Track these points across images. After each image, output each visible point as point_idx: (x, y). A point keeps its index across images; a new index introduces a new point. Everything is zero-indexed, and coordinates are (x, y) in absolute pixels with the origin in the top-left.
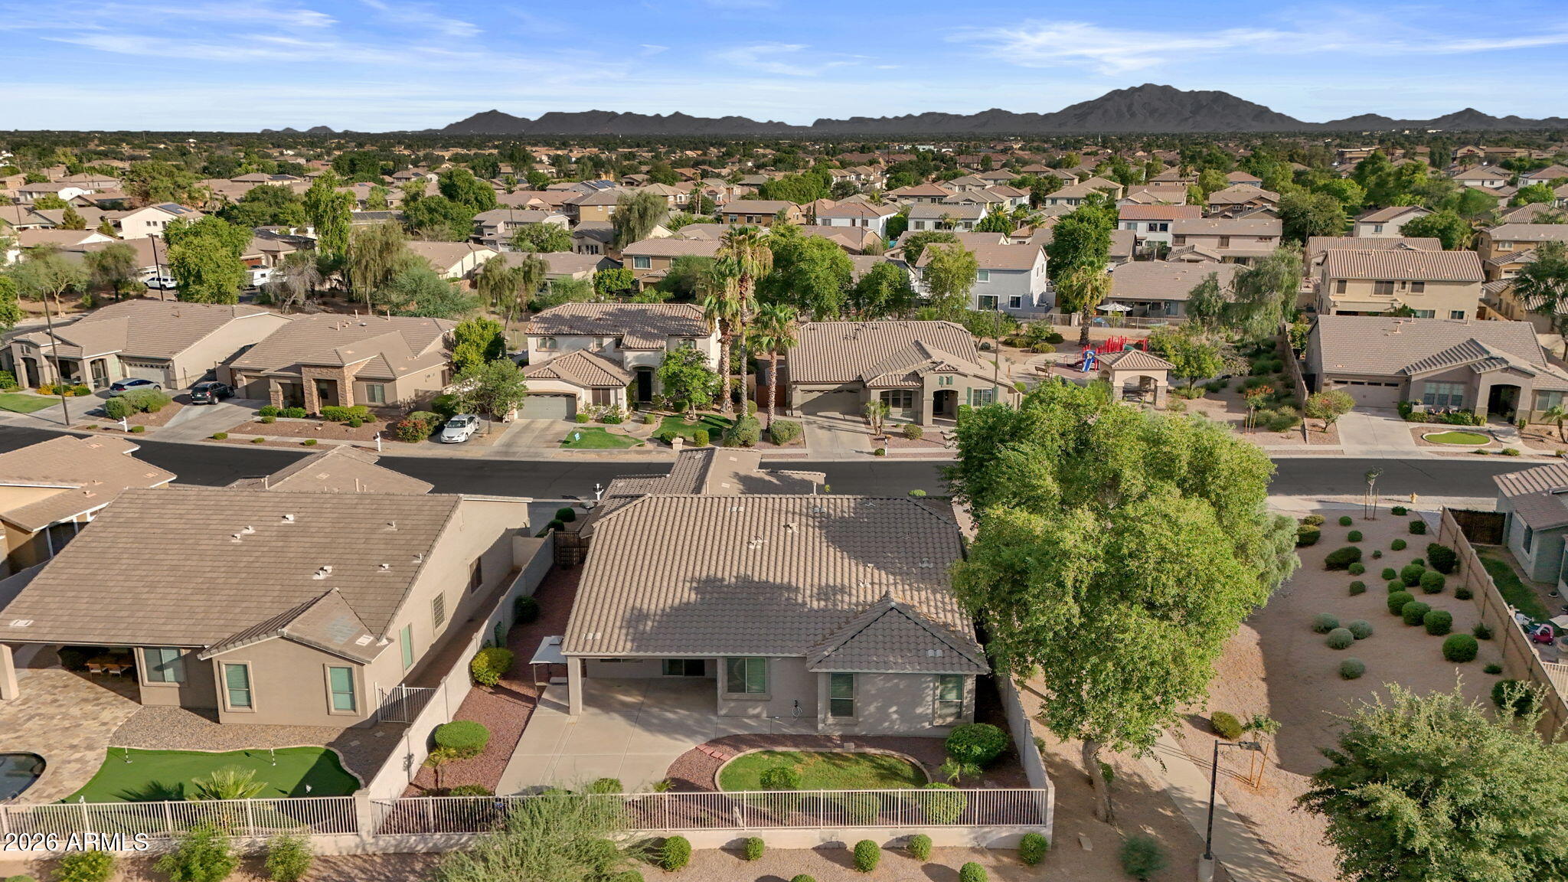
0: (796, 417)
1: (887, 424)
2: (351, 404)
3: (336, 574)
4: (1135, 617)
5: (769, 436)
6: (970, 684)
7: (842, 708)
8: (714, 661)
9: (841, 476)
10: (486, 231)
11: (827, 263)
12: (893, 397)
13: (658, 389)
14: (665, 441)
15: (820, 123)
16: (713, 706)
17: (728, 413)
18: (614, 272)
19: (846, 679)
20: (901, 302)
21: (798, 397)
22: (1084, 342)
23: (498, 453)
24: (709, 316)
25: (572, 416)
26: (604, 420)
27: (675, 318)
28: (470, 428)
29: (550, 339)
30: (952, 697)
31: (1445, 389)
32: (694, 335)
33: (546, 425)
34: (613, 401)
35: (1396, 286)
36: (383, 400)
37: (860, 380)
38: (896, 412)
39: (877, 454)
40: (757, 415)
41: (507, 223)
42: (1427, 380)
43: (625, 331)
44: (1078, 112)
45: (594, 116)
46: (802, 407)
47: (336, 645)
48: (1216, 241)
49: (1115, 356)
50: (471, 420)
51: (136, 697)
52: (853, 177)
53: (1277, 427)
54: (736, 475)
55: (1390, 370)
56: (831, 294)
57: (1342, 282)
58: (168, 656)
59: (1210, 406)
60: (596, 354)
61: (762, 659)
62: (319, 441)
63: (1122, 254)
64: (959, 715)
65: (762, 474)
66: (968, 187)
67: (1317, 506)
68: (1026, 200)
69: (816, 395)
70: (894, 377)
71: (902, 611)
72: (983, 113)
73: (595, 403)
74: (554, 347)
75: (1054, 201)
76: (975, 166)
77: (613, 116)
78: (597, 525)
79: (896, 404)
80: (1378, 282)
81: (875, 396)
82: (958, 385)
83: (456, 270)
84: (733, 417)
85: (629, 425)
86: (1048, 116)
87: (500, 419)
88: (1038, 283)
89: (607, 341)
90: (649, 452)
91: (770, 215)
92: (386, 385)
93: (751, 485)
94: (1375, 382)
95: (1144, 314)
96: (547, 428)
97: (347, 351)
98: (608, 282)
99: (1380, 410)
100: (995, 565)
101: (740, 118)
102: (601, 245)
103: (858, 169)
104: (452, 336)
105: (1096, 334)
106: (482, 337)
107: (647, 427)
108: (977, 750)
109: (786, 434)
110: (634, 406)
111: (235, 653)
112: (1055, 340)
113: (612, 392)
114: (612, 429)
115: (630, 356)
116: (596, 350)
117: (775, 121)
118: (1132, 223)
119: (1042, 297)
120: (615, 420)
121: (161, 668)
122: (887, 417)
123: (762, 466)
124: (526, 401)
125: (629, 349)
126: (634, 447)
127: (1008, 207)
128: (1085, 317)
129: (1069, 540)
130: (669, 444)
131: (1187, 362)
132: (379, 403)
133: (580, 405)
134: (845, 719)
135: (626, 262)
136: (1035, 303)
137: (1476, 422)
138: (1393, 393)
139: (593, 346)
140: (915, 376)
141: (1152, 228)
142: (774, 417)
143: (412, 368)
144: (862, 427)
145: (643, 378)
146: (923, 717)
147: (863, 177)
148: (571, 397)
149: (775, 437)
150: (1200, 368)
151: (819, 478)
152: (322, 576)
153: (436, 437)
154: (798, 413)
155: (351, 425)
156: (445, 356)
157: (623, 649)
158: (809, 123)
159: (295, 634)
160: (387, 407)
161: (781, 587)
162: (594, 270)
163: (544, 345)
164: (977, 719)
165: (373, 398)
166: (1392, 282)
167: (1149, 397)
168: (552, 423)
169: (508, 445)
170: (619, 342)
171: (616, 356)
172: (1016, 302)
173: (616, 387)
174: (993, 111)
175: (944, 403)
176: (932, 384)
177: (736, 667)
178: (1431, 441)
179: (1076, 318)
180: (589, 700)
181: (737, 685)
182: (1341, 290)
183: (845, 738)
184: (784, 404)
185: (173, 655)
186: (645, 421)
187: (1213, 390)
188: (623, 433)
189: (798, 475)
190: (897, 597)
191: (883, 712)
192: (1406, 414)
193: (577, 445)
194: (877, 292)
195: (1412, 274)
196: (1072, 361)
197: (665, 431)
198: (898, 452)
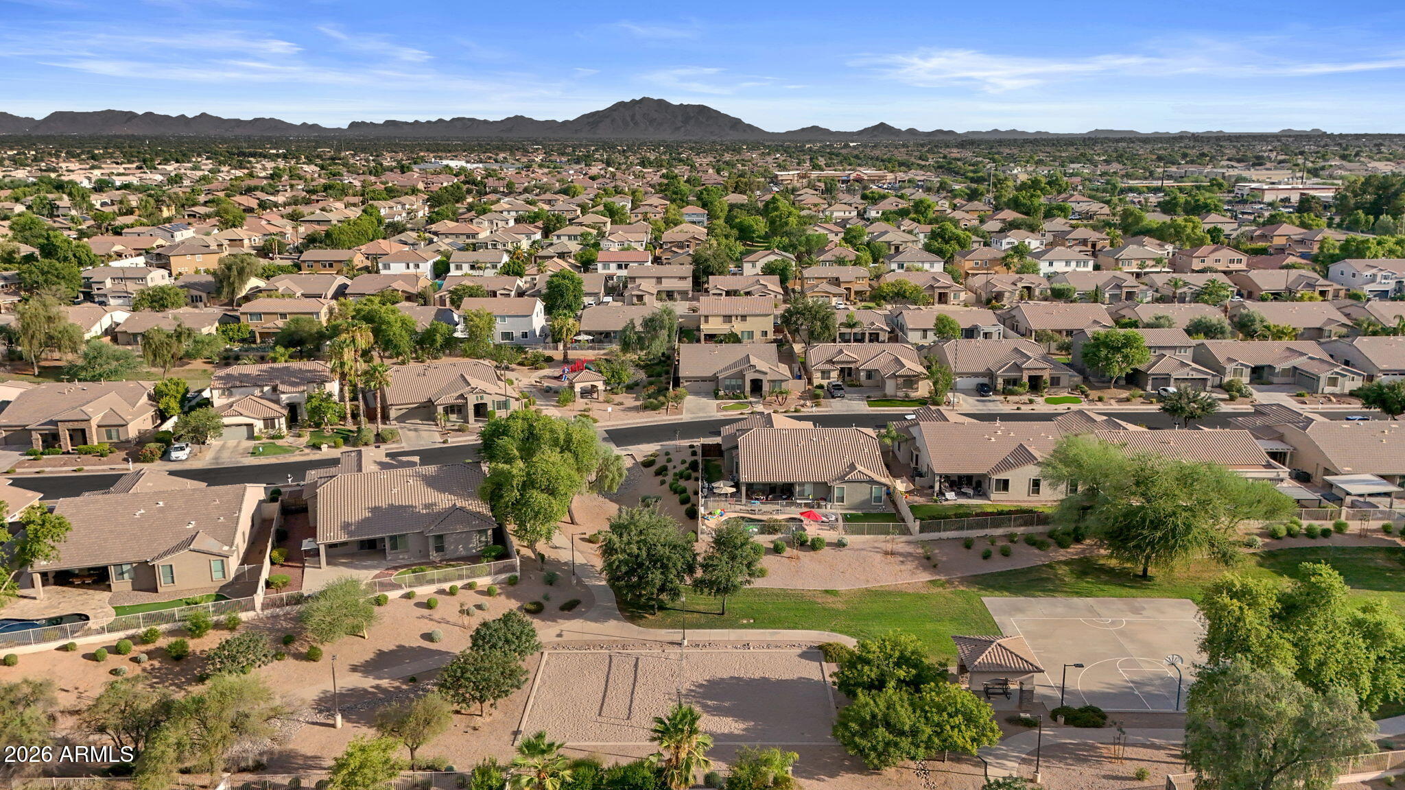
0: (393, 425)
1: (449, 424)
2: (96, 443)
3: (198, 524)
4: (535, 493)
5: (380, 439)
6: (490, 532)
7: (440, 549)
8: (383, 539)
9: (427, 456)
10: (95, 286)
11: (399, 324)
12: (450, 409)
13: (304, 415)
14: (317, 447)
15: (353, 125)
16: (385, 558)
17: (350, 425)
18: (235, 326)
19: (440, 538)
20: (450, 345)
21: (393, 413)
22: (566, 361)
23: (211, 464)
24: (333, 370)
25: (251, 436)
26: (273, 438)
27: (309, 371)
28: (188, 450)
29: (228, 391)
30: (483, 539)
31: (733, 382)
32: (322, 381)
33: (235, 444)
34: (277, 426)
35: (733, 318)
36: (118, 437)
37: (430, 401)
38: (453, 417)
39: (444, 442)
40: (369, 426)
41: (114, 279)
42: (725, 378)
43: (278, 382)
44: (591, 120)
45: (110, 116)
46: (396, 419)
47: (215, 550)
48: (654, 280)
49: (575, 374)
50: (187, 445)
51: (109, 588)
52: (399, 207)
53: (654, 408)
54: (375, 462)
55: (710, 374)
56: (405, 342)
57: (706, 317)
58: (125, 568)
59: (627, 397)
60: (260, 397)
61: (404, 535)
62: (85, 468)
63: (596, 291)
64: (486, 545)
65: (387, 460)
66: (495, 221)
67: (659, 448)
68: (538, 236)
69: (404, 411)
70: (450, 398)
71: (461, 509)
72: (508, 119)
73: (266, 427)
74: (231, 395)
75: (559, 237)
76: (502, 189)
77: (130, 116)
78: (318, 490)
79: (453, 412)
80: (724, 316)
81: (440, 409)
82: (487, 400)
83: (97, 330)
84: (354, 428)
85: (288, 440)
86: (566, 123)
87: (204, 443)
88: (539, 320)
89: (266, 389)
90: (308, 454)
91: (341, 261)
92: (120, 429)
93: (384, 466)
94: (704, 380)
95: (601, 341)
96: (237, 446)
97: (88, 409)
98: (231, 333)
99: (706, 394)
100: (493, 484)
101: (272, 120)
102: (204, 295)
103: (403, 199)
104: (152, 392)
105: (572, 355)
106: (178, 392)
107: (301, 439)
108: (493, 554)
109: (390, 436)
110: (289, 427)
111: (167, 560)
112: (549, 360)
113: (276, 421)
114: (279, 442)
115: (283, 397)
116: (259, 394)
117: (310, 122)
118: (606, 266)
119: (543, 329)
120: (281, 437)
121: (122, 573)
122: (448, 420)
123: (387, 455)
124: (224, 431)
125: (283, 393)
126: (297, 452)
127: (525, 245)
128: (565, 346)
129: (515, 471)
130: (320, 449)
131: (613, 376)
132: (115, 440)
133: (256, 430)
134: (441, 554)
135: (243, 318)
136: (538, 334)
137: (746, 398)
138: (711, 386)
139: (257, 392)
140: (462, 396)
141: (620, 267)
142: (381, 426)
143: (136, 416)
144: (434, 428)
145: (293, 408)
146: (474, 548)
147: (407, 206)
148: (250, 426)
149: (383, 438)
150: (619, 378)
151: (416, 459)
152: (191, 526)
153: (164, 457)
154: (395, 422)
155: (102, 456)
156: (152, 405)
157: (343, 538)
158: (344, 125)
159: (196, 548)
160: (122, 442)
161: (409, 506)
162: (217, 324)
163: (223, 394)
164: (495, 543)
165: (110, 437)
166: (731, 316)
167: (595, 395)
168: (239, 442)
169: (216, 458)
170: (275, 389)
171: (274, 397)
172: (525, 335)
173: (279, 418)
174: (516, 117)
175: (480, 410)
176: (472, 400)
177: (393, 538)
178: (725, 409)
179: (561, 346)
180: (328, 563)
181: (394, 547)
182: (707, 321)
183: (441, 561)
184: (385, 418)
185: (129, 567)
186: (300, 436)
187: (630, 388)
188: (286, 444)
189: (404, 459)
190: (459, 504)
191: (457, 548)
192: (716, 396)
193: (260, 454)
194: (434, 341)
195: (741, 312)
196: (557, 374)
197: (314, 441)
198: (456, 440)
